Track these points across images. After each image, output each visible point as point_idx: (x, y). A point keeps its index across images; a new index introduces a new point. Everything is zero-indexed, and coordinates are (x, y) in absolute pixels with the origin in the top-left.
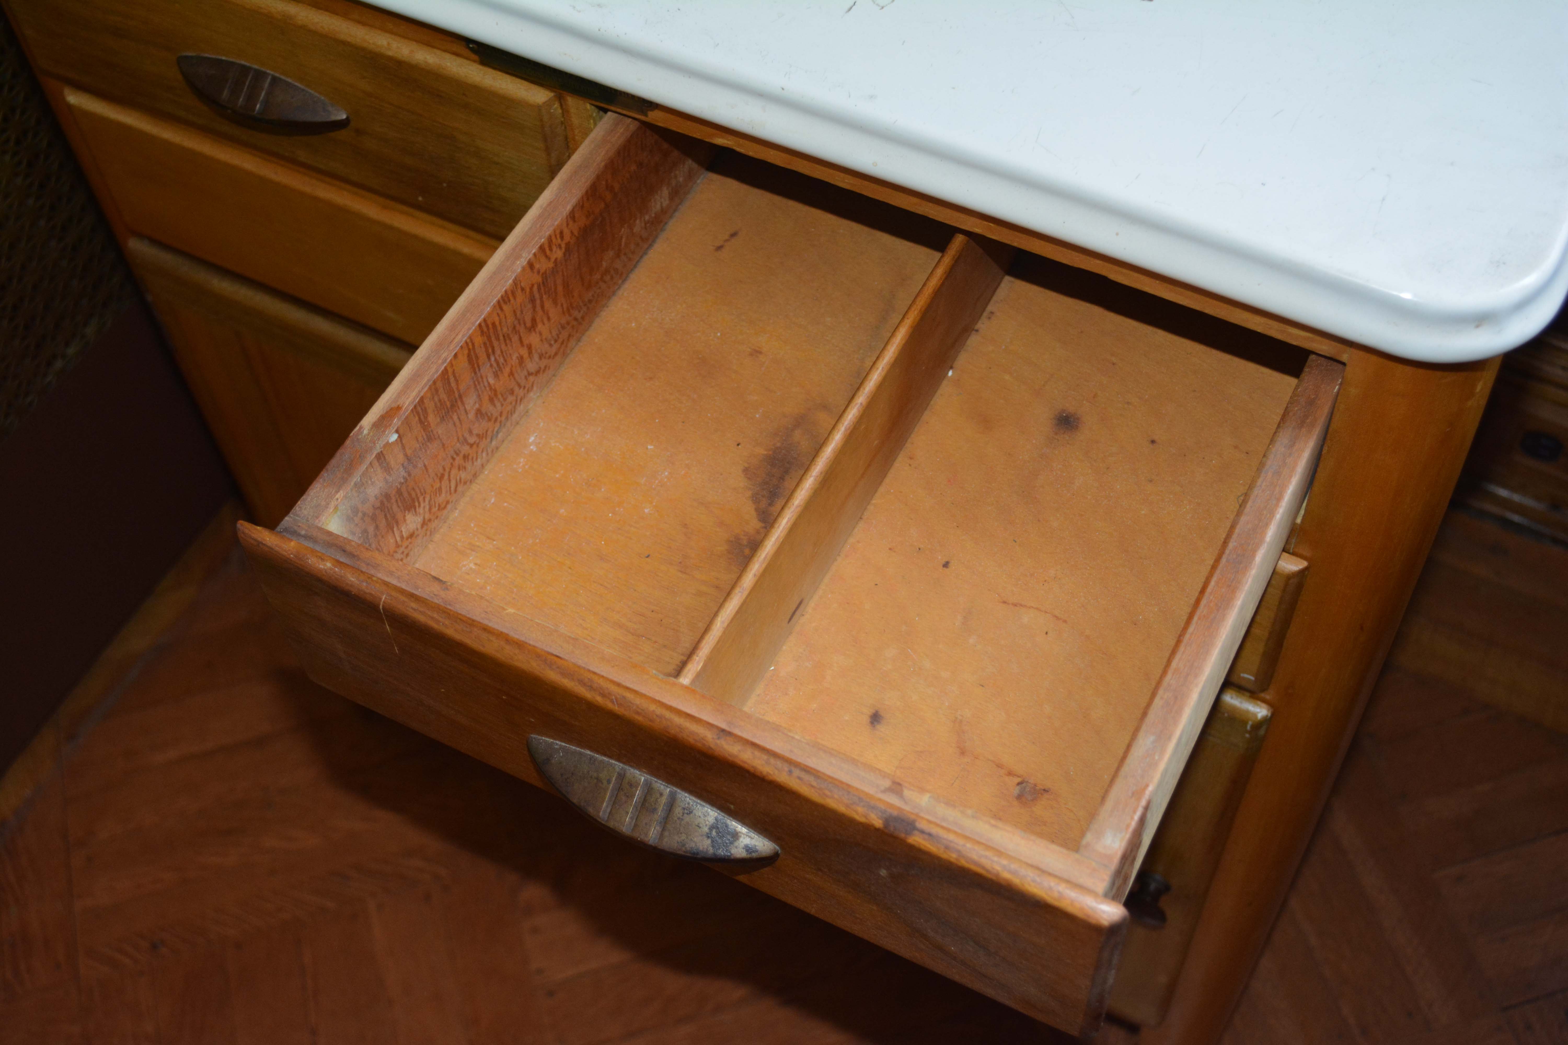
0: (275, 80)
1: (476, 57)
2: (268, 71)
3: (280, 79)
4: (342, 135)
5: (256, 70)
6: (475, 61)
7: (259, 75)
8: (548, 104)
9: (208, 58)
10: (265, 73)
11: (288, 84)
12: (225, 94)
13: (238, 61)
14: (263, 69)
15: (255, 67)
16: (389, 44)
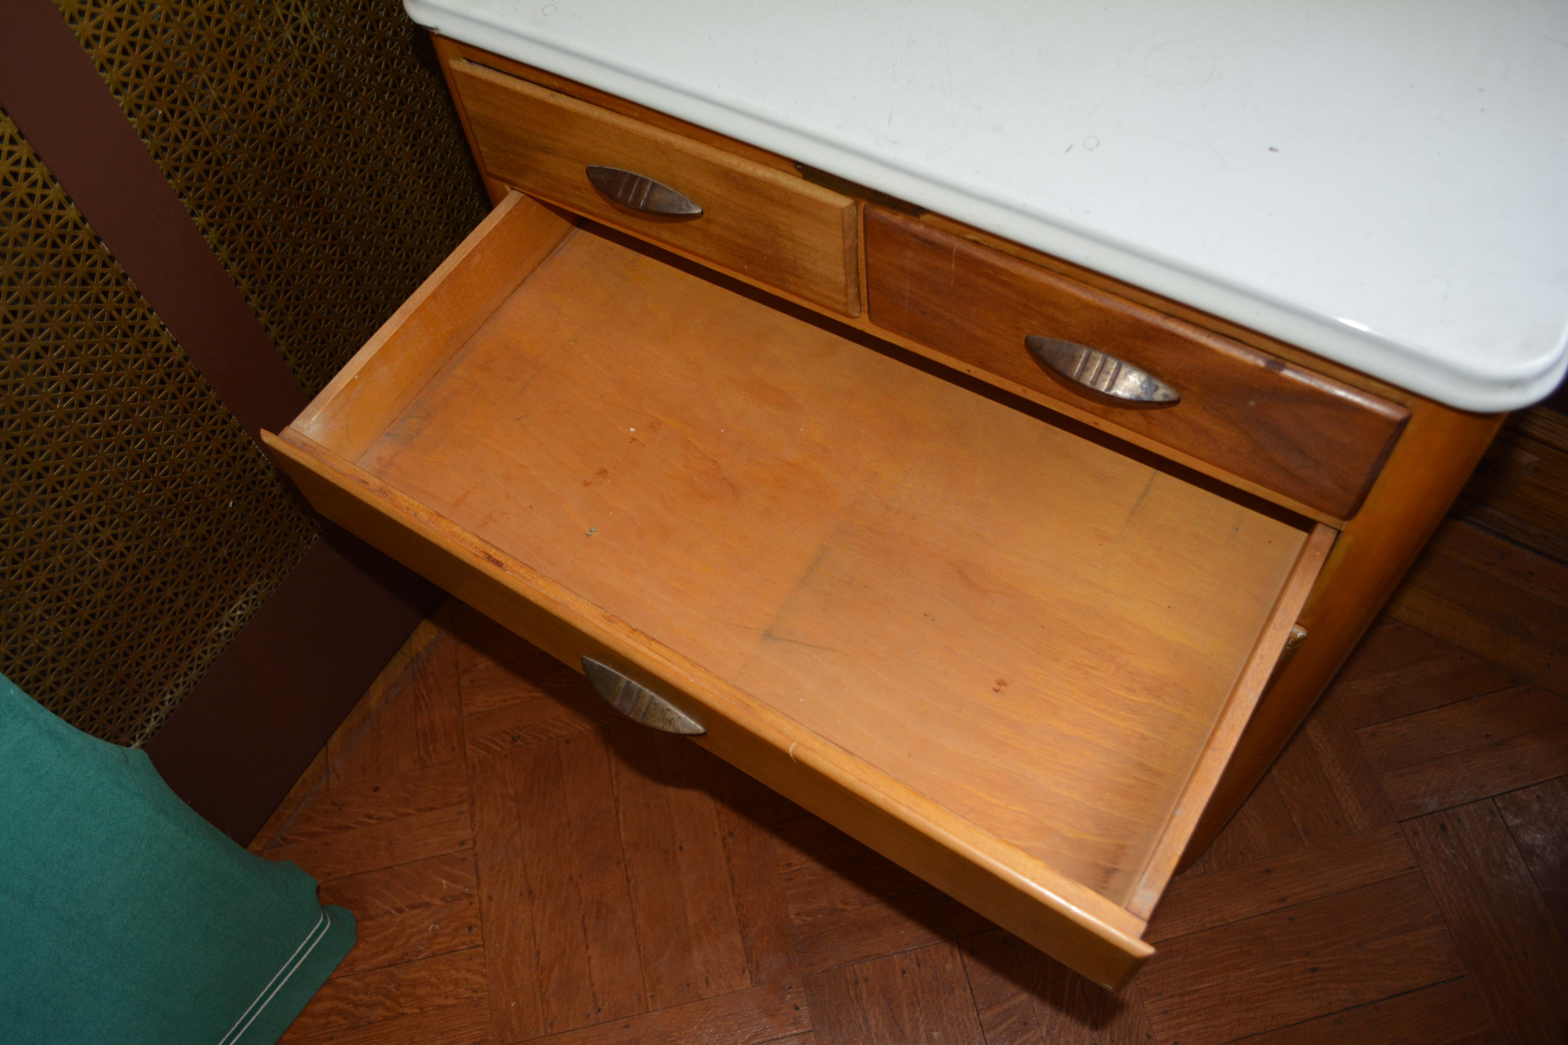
0: (654, 185)
1: (801, 175)
2: (649, 179)
3: (657, 184)
4: (695, 223)
5: (641, 178)
6: (798, 177)
7: (643, 182)
8: (850, 207)
9: (608, 169)
10: (647, 180)
11: (663, 188)
12: (620, 193)
13: (629, 172)
14: (645, 177)
15: (640, 176)
16: (739, 164)
